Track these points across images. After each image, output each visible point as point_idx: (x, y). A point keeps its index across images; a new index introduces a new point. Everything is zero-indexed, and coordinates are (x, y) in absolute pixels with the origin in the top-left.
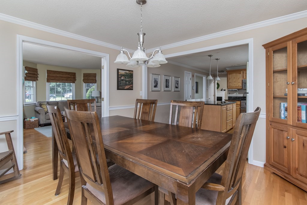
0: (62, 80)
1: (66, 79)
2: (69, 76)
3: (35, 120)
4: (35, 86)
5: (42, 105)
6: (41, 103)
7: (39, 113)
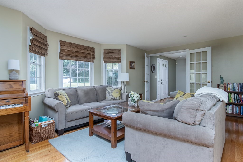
0: (80, 57)
1: (84, 56)
2: (88, 52)
3: (48, 124)
4: (43, 63)
5: (58, 95)
6: (57, 92)
7: (56, 110)
